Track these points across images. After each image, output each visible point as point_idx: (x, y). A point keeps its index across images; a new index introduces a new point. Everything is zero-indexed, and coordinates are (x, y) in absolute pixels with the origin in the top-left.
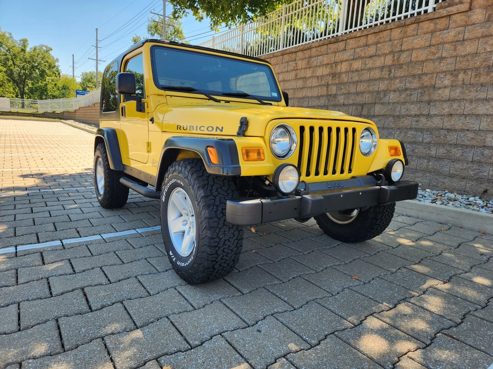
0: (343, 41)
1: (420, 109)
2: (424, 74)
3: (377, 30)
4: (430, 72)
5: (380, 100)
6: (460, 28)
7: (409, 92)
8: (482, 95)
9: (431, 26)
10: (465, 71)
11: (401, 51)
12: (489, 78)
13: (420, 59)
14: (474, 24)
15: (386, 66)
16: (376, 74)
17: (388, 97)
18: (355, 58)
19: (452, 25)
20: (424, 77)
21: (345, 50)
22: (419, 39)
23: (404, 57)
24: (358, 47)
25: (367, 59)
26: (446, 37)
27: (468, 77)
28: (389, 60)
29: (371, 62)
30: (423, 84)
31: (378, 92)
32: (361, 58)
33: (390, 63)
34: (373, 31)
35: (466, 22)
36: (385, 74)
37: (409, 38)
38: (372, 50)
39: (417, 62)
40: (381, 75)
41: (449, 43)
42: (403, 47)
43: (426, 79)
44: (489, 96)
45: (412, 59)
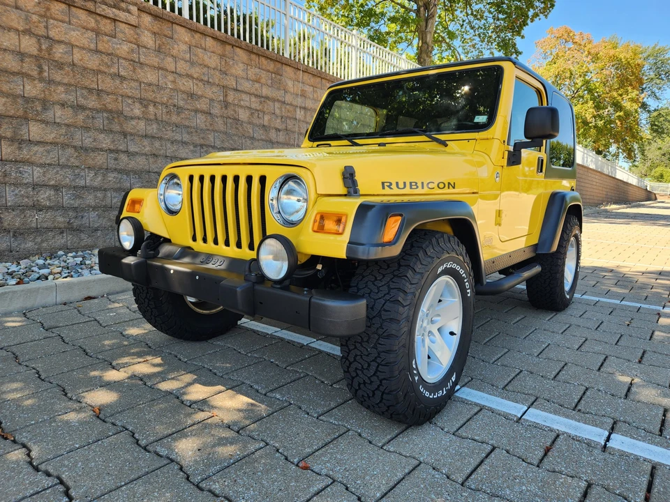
1: (114, 141)
4: (109, 90)
5: (37, 115)
6: (134, 46)
9: (91, 22)
10: (155, 104)
11: (48, 37)
12: (179, 118)
13: (90, 66)
14: (145, 47)
15: (28, 55)
16: (11, 62)
19: (120, 35)
20: (105, 96)
22: (79, 33)
23: (59, 51)
26: (118, 49)
28: (29, 44)
30: (105, 105)
31: (27, 100)
33: (34, 50)
35: (136, 39)
36: (29, 67)
37: (59, 23)
39: (85, 69)
40: (22, 67)
41: (124, 59)
42: (52, 34)
43: (108, 100)
44: (184, 140)
45: (76, 61)
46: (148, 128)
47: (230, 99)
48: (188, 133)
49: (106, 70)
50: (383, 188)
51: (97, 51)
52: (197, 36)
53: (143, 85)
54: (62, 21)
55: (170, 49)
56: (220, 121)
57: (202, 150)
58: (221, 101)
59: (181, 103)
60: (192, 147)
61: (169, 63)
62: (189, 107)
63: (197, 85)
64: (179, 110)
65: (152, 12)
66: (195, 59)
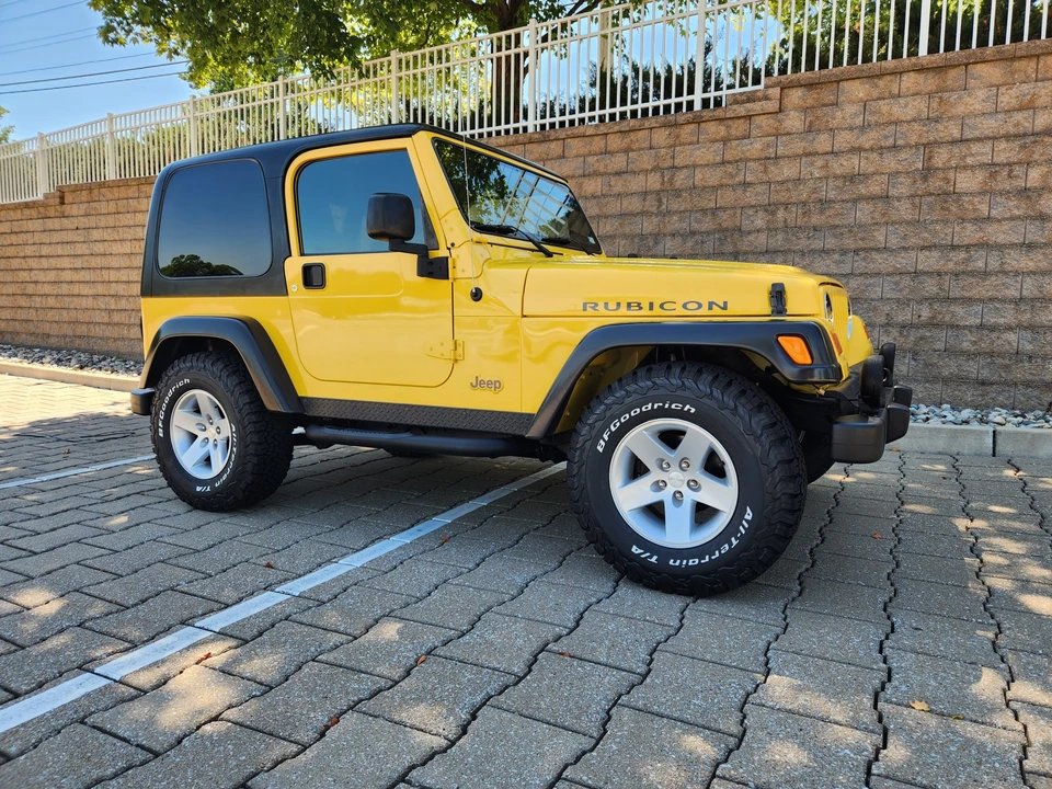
0: (557, 139)
2: (720, 208)
3: (624, 126)
4: (729, 205)
5: (649, 250)
6: (770, 138)
7: (698, 237)
8: (817, 244)
9: (722, 130)
10: (786, 205)
11: (674, 167)
12: (823, 217)
13: (710, 184)
14: (789, 134)
15: (651, 192)
16: (635, 204)
17: (662, 245)
18: (586, 173)
19: (755, 132)
20: (720, 214)
21: (564, 157)
22: (705, 150)
23: (681, 179)
24: (590, 154)
25: (613, 179)
26: (749, 150)
27: (793, 216)
28: (654, 181)
29: (620, 183)
30: (720, 224)
31: (642, 236)
32: (596, 174)
33: (658, 186)
34: (616, 128)
35: (776, 129)
36: (651, 204)
37: (687, 147)
38: (618, 162)
39: (704, 188)
40: (644, 206)
41: (755, 160)
42: (677, 161)
43: (724, 216)
44: (827, 246)
45: (696, 183)
48: (835, 236)
49: (729, 182)
51: (722, 163)
53: (773, 186)
54: (690, 144)
55: (828, 121)
56: (905, 205)
57: (856, 258)
59: (832, 195)
60: (836, 257)
61: (822, 144)
62: (845, 197)
63: (867, 158)
64: (825, 206)
65: (803, 83)
66: (872, 119)
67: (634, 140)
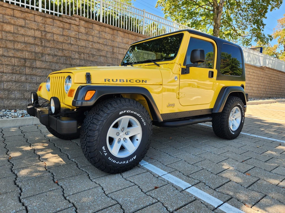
3: (23, 9)
4: (67, 49)
5: (39, 58)
6: (77, 32)
7: (58, 57)
9: (61, 25)
10: (84, 53)
11: (45, 31)
12: (93, 59)
14: (81, 33)
15: (37, 38)
16: (31, 40)
17: (45, 57)
18: (5, 21)
19: (72, 29)
20: (65, 51)
22: (56, 29)
23: (49, 36)
24: (5, 14)
25: (19, 28)
26: (71, 34)
27: (86, 56)
28: (38, 34)
29: (23, 30)
30: (65, 54)
33: (40, 36)
34: (19, 9)
35: (78, 30)
36: (38, 42)
38: (21, 22)
39: (58, 42)
40: (35, 42)
41: (73, 37)
42: (46, 30)
45: (55, 39)
46: (81, 62)
47: (115, 51)
49: (66, 42)
50: (105, 81)
51: (63, 35)
52: (102, 28)
53: (79, 47)
54: (51, 25)
55: (91, 33)
56: (110, 59)
58: (111, 52)
59: (95, 53)
61: (91, 39)
62: (98, 54)
63: (101, 46)
64: (93, 56)
65: (85, 20)
66: (101, 36)
67: (27, 16)
